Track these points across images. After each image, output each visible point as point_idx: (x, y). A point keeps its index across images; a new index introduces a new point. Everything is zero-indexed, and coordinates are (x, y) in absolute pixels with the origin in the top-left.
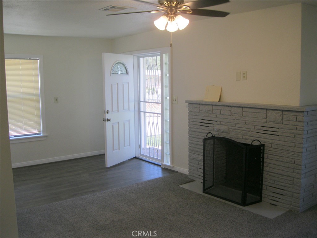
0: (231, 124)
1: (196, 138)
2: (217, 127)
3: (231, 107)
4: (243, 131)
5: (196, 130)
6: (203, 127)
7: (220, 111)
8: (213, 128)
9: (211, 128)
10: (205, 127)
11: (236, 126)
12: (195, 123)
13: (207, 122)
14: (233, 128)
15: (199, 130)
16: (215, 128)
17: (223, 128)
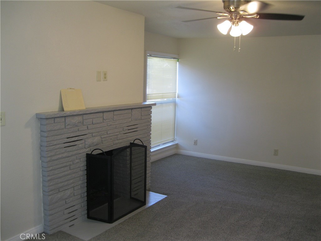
0: (103, 132)
1: (59, 168)
2: (89, 141)
3: (103, 112)
4: (113, 137)
5: (60, 156)
6: (70, 147)
7: (92, 120)
8: (84, 144)
9: (80, 145)
10: (72, 147)
11: (108, 133)
12: (58, 146)
13: (76, 139)
14: (105, 136)
15: (65, 155)
16: (86, 143)
17: (96, 139)
